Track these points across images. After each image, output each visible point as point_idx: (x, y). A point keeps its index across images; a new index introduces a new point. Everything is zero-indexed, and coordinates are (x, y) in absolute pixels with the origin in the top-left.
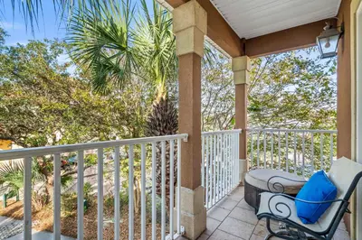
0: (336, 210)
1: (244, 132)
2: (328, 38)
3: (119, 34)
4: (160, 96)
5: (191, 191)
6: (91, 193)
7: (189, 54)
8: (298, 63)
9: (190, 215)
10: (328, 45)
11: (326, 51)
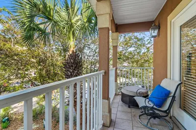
0: (170, 100)
1: (116, 69)
2: (154, 29)
3: (48, 9)
4: (72, 49)
5: (107, 101)
6: (12, 112)
7: (106, 28)
8: (137, 38)
9: (106, 114)
10: (154, 32)
11: (153, 34)
